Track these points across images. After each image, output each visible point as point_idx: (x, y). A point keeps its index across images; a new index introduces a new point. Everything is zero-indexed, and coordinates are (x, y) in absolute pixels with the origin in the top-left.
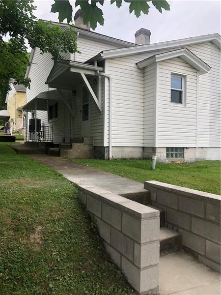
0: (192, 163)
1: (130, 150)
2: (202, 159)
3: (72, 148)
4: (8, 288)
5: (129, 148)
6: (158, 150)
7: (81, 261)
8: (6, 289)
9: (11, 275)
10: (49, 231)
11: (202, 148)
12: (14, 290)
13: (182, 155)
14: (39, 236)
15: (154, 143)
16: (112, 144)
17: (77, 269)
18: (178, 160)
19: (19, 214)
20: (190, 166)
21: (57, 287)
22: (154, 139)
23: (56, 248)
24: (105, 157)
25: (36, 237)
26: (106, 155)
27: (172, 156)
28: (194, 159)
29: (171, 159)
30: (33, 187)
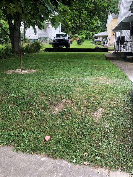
4: (78, 137)
7: (123, 136)
8: (77, 137)
9: (81, 131)
10: (106, 112)
12: (81, 139)
14: (100, 114)
17: (119, 140)
19: (91, 99)
21: (104, 146)
23: (108, 124)
25: (98, 114)
30: (105, 83)
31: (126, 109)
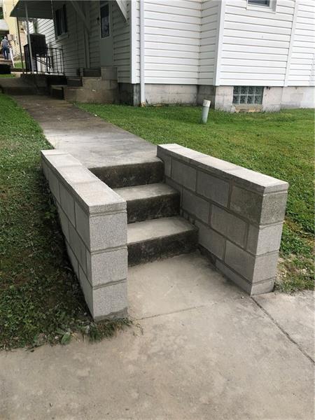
0: (273, 113)
1: (176, 89)
2: (293, 106)
3: (82, 85)
5: (173, 86)
6: (219, 91)
7: (16, 270)
11: (296, 87)
13: (259, 100)
15: (214, 78)
16: (145, 80)
17: (7, 282)
18: (251, 108)
20: (267, 118)
22: (214, 72)
24: (135, 101)
26: (135, 98)
27: (243, 101)
28: (278, 106)
29: (240, 106)
31: (24, 205)
